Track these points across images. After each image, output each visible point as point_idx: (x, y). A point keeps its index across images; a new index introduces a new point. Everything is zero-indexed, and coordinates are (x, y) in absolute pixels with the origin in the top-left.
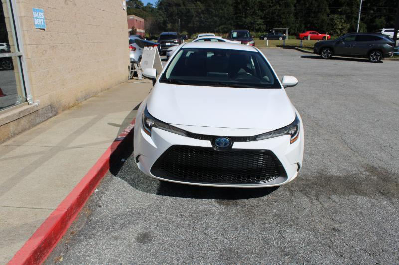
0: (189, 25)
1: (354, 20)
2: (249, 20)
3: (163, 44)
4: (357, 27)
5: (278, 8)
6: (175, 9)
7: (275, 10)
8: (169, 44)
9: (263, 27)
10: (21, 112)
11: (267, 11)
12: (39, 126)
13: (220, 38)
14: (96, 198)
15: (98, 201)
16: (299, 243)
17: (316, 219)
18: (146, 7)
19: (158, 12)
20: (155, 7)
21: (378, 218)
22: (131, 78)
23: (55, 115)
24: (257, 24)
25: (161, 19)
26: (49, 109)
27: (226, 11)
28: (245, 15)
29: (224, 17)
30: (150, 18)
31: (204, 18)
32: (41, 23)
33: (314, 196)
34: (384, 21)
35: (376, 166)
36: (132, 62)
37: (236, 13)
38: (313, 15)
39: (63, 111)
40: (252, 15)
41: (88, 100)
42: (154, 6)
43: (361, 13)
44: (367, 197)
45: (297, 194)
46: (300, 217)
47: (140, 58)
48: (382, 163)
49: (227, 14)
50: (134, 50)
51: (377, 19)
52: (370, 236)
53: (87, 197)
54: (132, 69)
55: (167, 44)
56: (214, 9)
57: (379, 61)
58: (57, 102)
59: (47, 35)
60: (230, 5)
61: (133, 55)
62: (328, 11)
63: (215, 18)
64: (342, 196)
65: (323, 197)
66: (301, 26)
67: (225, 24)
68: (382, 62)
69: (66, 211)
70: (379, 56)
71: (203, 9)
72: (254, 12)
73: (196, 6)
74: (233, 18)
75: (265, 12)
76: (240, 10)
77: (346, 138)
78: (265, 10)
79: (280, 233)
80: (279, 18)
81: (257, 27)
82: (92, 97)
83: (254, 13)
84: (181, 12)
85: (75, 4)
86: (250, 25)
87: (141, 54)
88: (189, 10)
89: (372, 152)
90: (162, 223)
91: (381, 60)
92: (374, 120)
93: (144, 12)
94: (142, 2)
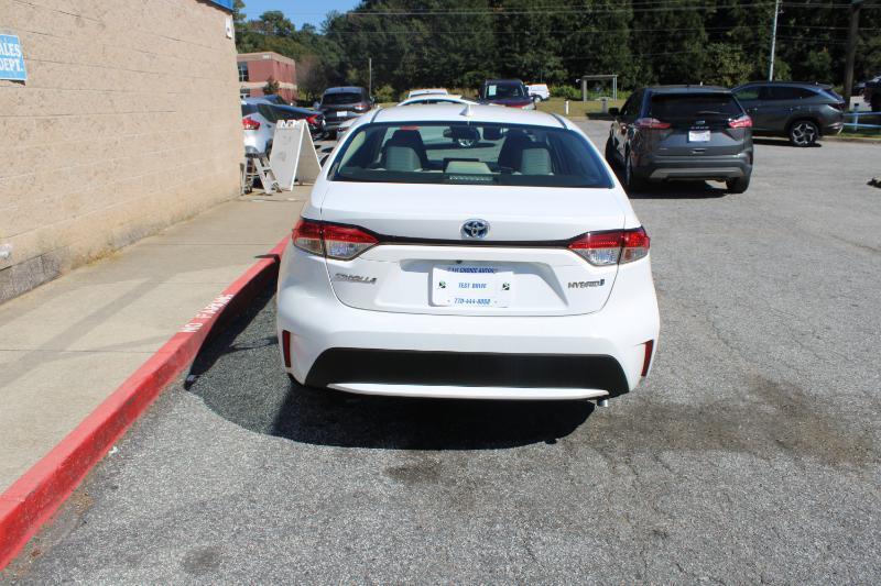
0: (396, 72)
1: (761, 55)
2: (529, 58)
3: (331, 115)
4: (768, 70)
5: (594, 30)
6: (362, 36)
7: (586, 34)
8: (344, 114)
9: (562, 74)
11: (569, 38)
12: (9, 304)
13: (457, 98)
14: (110, 469)
15: (112, 475)
16: (567, 569)
17: (618, 509)
18: (299, 33)
19: (327, 44)
20: (320, 33)
21: (765, 503)
22: (247, 192)
23: (54, 278)
24: (549, 67)
25: (334, 60)
26: (37, 266)
27: (477, 37)
28: (521, 46)
29: (474, 52)
30: (310, 57)
31: (429, 56)
32: (15, 68)
33: (620, 454)
34: (828, 56)
35: (777, 379)
36: (248, 155)
37: (501, 44)
38: (671, 45)
39: (74, 268)
40: (535, 48)
41: (137, 243)
42: (319, 31)
43: (778, 39)
44: (745, 453)
45: (581, 450)
46: (581, 506)
47: (269, 146)
48: (792, 372)
49: (481, 45)
50: (256, 128)
51: (812, 53)
52: (739, 547)
53: (86, 467)
54: (249, 170)
55: (339, 114)
56: (452, 36)
57: (812, 144)
58: (57, 248)
59: (32, 94)
60: (486, 26)
61: (253, 140)
62: (705, 35)
63: (453, 55)
64: (688, 454)
65: (641, 456)
66: (645, 71)
67: (476, 67)
68: (819, 146)
69: (22, 500)
70: (811, 131)
71: (427, 36)
72: (539, 41)
73: (410, 29)
74: (493, 56)
75: (564, 41)
76: (507, 35)
77: (717, 316)
78: (564, 36)
79: (526, 545)
80: (595, 52)
81: (549, 74)
82: (149, 235)
83: (541, 43)
84: (376, 43)
85: (104, 26)
86: (531, 70)
87: (269, 137)
88: (393, 37)
89: (771, 348)
90: (250, 526)
91: (817, 142)
92: (787, 276)
93: (297, 44)
94: (292, 22)
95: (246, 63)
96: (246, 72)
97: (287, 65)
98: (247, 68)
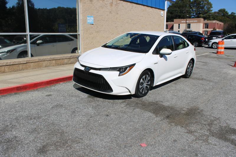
10: (72, 56)
18: (230, 15)
32: (91, 22)
53: (54, 83)
55: (214, 38)
59: (95, 27)
69: (39, 82)
90: (60, 94)
93: (227, 18)
94: (228, 12)
95: (208, 23)
96: (208, 26)
97: (221, 24)
98: (208, 25)
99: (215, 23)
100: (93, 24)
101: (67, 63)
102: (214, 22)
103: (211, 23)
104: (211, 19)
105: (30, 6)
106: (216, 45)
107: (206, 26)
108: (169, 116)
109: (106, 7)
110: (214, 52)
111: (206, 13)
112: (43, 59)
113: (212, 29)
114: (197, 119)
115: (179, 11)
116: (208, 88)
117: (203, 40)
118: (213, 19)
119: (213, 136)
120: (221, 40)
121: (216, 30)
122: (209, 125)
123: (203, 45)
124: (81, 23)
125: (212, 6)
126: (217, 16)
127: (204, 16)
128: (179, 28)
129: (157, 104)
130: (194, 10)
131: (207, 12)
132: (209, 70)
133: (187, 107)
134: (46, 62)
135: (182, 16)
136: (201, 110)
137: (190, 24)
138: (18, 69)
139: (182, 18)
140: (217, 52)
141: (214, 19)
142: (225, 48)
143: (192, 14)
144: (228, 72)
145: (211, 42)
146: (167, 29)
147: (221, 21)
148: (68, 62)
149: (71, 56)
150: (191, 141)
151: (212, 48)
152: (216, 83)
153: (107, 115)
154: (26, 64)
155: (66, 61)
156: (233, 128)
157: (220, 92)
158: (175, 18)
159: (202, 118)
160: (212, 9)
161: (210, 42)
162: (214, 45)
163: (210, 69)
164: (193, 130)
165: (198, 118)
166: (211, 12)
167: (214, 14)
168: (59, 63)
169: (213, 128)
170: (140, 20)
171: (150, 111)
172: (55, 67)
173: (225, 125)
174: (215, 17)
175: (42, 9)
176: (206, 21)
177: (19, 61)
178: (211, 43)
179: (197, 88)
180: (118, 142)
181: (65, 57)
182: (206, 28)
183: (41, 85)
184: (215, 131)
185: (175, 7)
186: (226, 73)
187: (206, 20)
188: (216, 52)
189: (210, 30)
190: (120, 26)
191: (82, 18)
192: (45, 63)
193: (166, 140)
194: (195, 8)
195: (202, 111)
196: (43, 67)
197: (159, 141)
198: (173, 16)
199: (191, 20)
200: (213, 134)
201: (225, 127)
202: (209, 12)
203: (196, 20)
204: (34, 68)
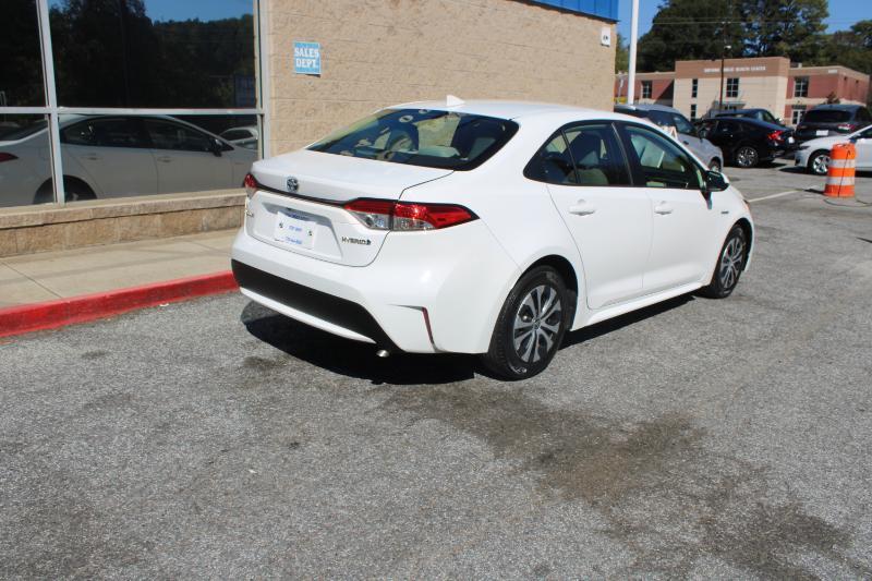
3: (809, 133)
8: (824, 132)
14: (148, 312)
32: (311, 66)
53: (133, 305)
55: (820, 132)
59: (325, 84)
96: (805, 87)
97: (857, 82)
98: (807, 83)
99: (835, 76)
100: (318, 76)
101: (213, 225)
102: (833, 70)
103: (821, 77)
104: (823, 59)
105: (134, 11)
106: (824, 163)
107: (798, 87)
108: (550, 457)
109: (373, 8)
110: (812, 187)
111: (803, 37)
112: (111, 212)
113: (823, 100)
114: (667, 473)
115: (699, 31)
116: (751, 333)
117: (778, 141)
118: (828, 59)
119: (717, 551)
120: (848, 142)
121: (837, 101)
122: (711, 500)
123: (777, 161)
124: (270, 69)
125: (829, 10)
126: (845, 50)
127: (793, 47)
128: (694, 95)
129: (517, 402)
130: (755, 25)
131: (807, 35)
132: (779, 261)
133: (641, 418)
134: (125, 221)
135: (707, 50)
136: (696, 432)
137: (736, 81)
138: (10, 249)
139: (707, 57)
140: (828, 190)
141: (833, 61)
142: (859, 174)
143: (747, 42)
144: (852, 268)
145: (806, 148)
146: (650, 97)
147: (858, 66)
148: (215, 222)
149: (227, 200)
150: (614, 572)
151: (809, 170)
152: (791, 313)
153: (295, 445)
154: (45, 228)
155: (206, 218)
156: (811, 518)
157: (797, 354)
158: (682, 57)
159: (692, 466)
160: (824, 21)
161: (801, 149)
162: (817, 160)
163: (780, 257)
164: (636, 524)
165: (672, 467)
166: (821, 33)
167: (835, 41)
168: (180, 225)
169: (728, 514)
170: (514, 59)
171: (478, 432)
172: (163, 240)
173: (783, 500)
174: (835, 52)
175: (180, 23)
176: (801, 69)
177: (15, 217)
178: (805, 154)
179: (705, 333)
180: (297, 564)
181: (204, 201)
182: (798, 95)
183: (77, 314)
184: (730, 531)
185: (682, 13)
186: (845, 272)
187: (800, 65)
188: (823, 189)
189: (814, 102)
190: (430, 83)
191: (272, 52)
192: (119, 227)
193: (502, 567)
194: (759, 18)
195: (701, 433)
196: (114, 242)
197: (471, 567)
198: (674, 49)
199: (740, 66)
200: (717, 544)
201: (782, 510)
202: (814, 33)
203: (760, 65)
204: (78, 244)
